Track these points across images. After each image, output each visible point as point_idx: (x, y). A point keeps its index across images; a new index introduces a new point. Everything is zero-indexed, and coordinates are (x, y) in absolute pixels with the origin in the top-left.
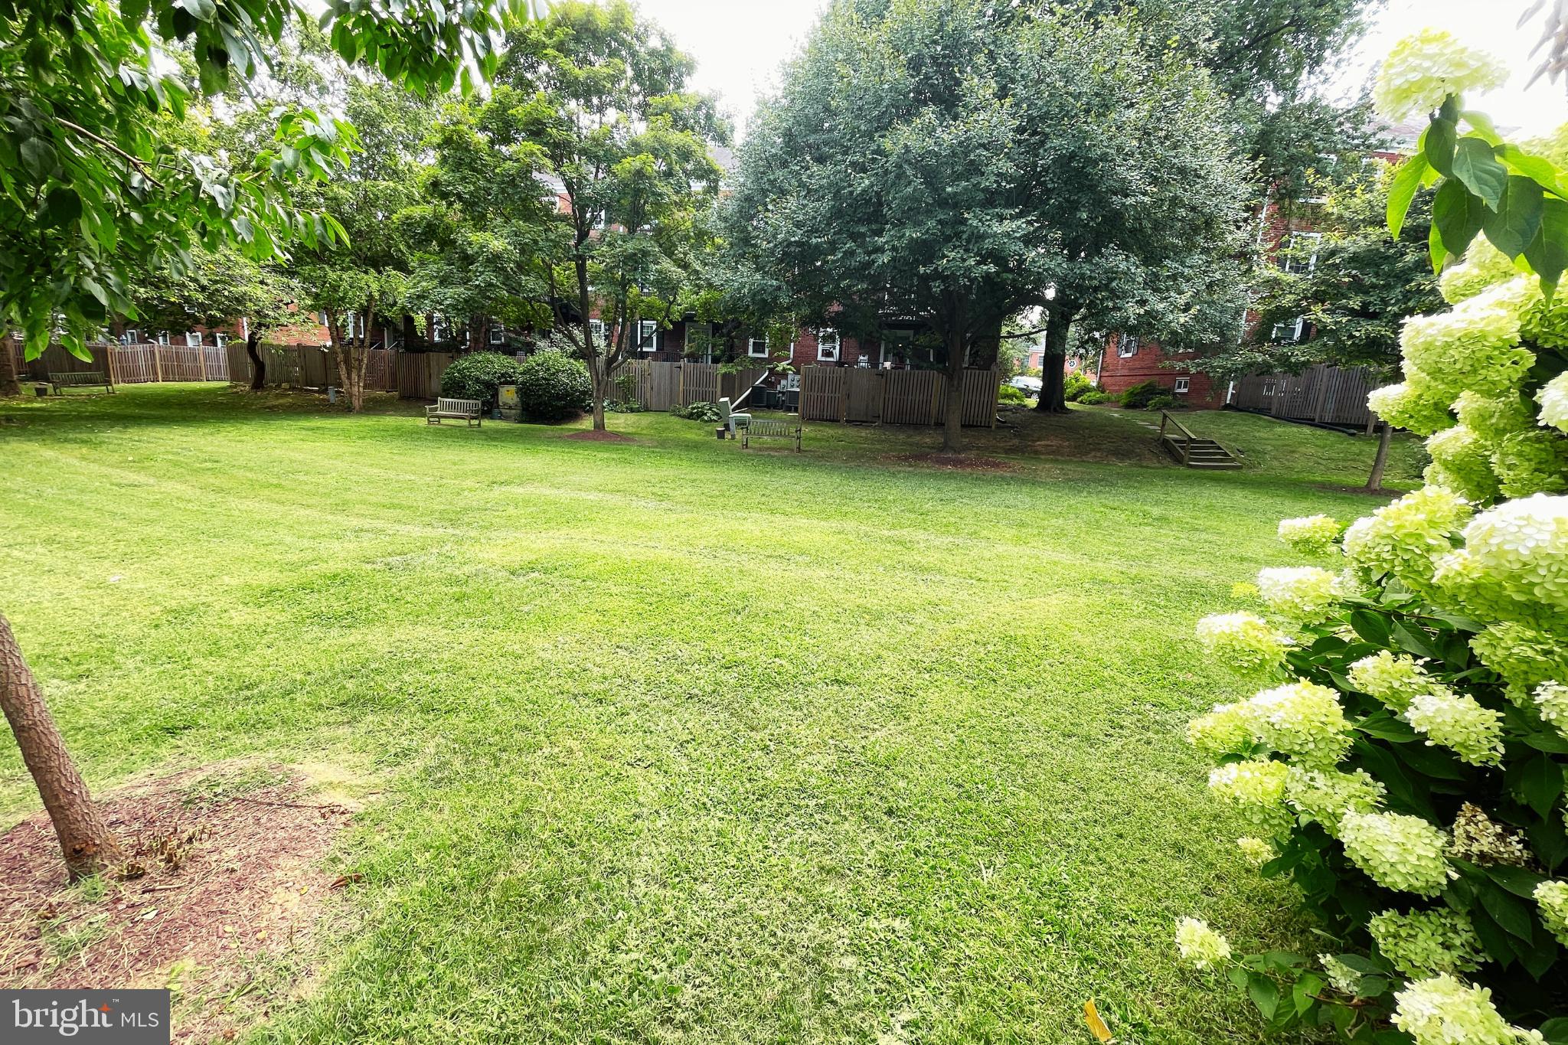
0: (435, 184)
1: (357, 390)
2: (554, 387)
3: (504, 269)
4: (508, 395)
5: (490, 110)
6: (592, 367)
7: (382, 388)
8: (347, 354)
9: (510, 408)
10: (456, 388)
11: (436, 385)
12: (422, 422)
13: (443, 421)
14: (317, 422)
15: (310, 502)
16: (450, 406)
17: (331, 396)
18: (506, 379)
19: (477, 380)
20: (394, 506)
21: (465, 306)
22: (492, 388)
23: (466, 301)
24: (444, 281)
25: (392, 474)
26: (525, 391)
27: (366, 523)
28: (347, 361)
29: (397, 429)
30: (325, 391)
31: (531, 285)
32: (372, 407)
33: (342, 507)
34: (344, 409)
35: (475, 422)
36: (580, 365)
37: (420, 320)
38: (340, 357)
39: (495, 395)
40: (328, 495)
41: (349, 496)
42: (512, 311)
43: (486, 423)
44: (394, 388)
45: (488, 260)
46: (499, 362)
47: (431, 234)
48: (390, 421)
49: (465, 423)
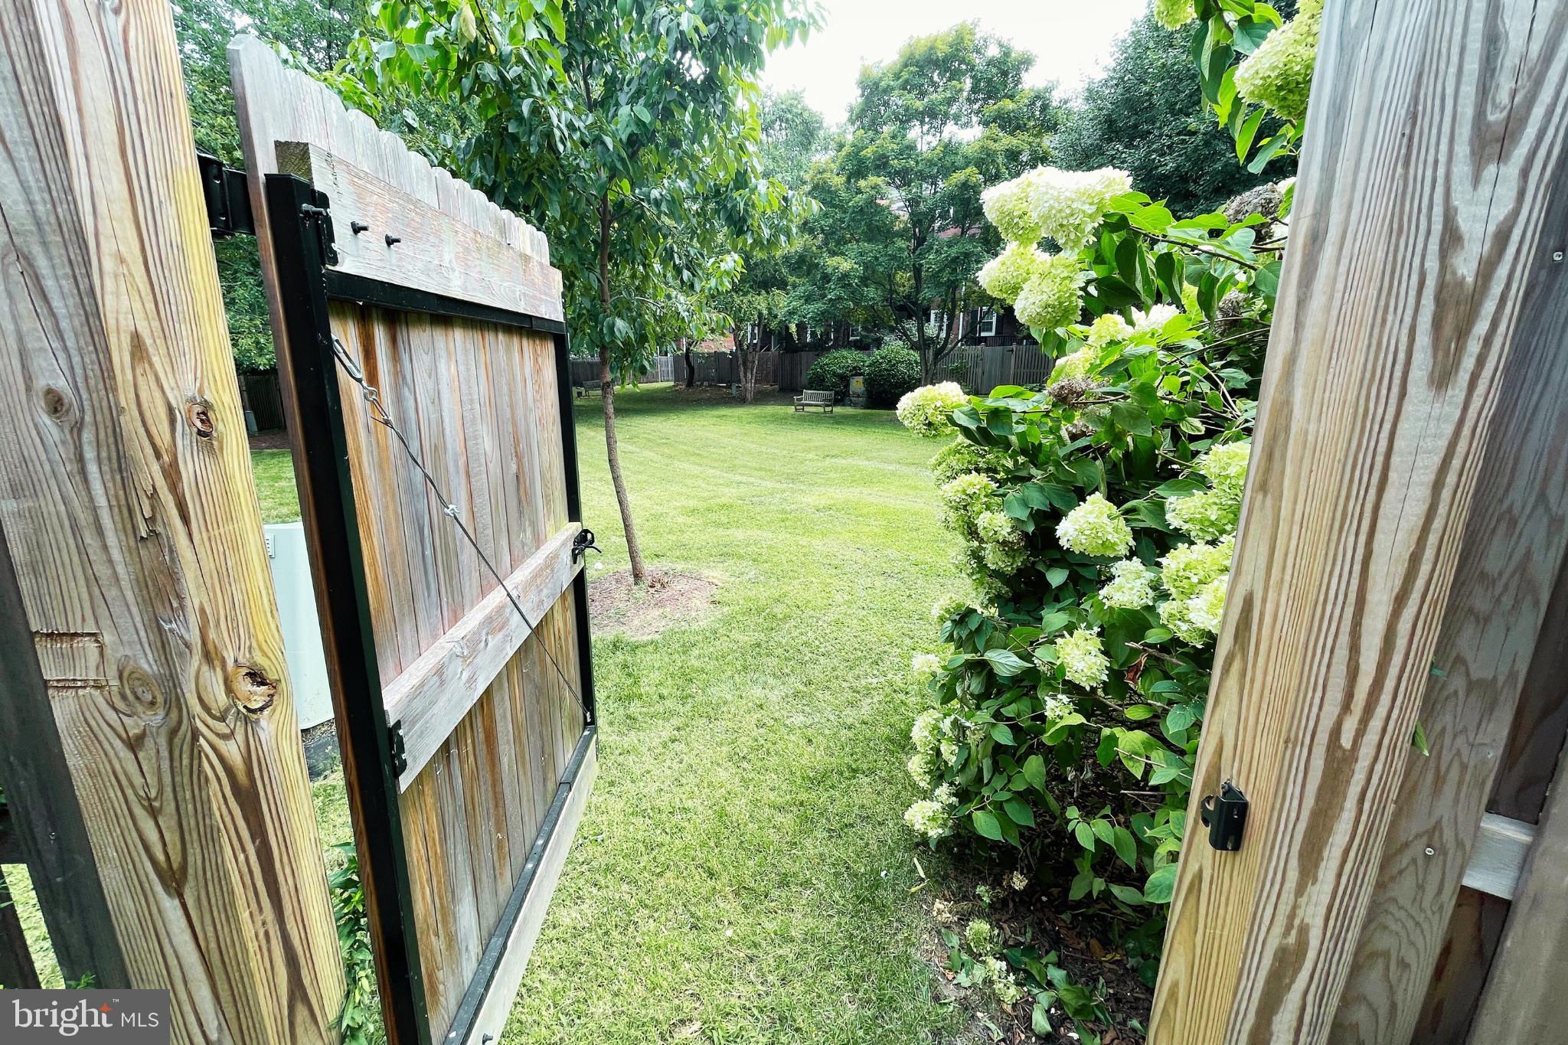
0: (805, 223)
1: (750, 385)
2: (894, 376)
3: (850, 285)
4: (857, 385)
5: (848, 155)
6: (923, 356)
7: (768, 382)
8: (745, 356)
9: (858, 396)
10: (817, 382)
11: (805, 379)
12: (791, 409)
13: (807, 409)
14: (724, 411)
15: (716, 465)
16: (811, 397)
17: (734, 391)
18: (856, 371)
19: (835, 374)
20: (761, 469)
21: (822, 317)
22: (845, 379)
23: (822, 313)
24: (808, 299)
25: (763, 449)
26: (870, 382)
27: (744, 479)
28: (745, 363)
29: (773, 416)
30: (729, 387)
31: (871, 295)
32: (761, 398)
33: (732, 469)
34: (741, 401)
35: (828, 409)
36: (915, 356)
37: (793, 328)
38: (740, 361)
39: (847, 386)
40: (724, 461)
41: (736, 462)
42: (861, 315)
43: (838, 410)
44: (775, 382)
45: (839, 279)
46: (850, 357)
47: (803, 264)
48: (770, 409)
49: (821, 409)
